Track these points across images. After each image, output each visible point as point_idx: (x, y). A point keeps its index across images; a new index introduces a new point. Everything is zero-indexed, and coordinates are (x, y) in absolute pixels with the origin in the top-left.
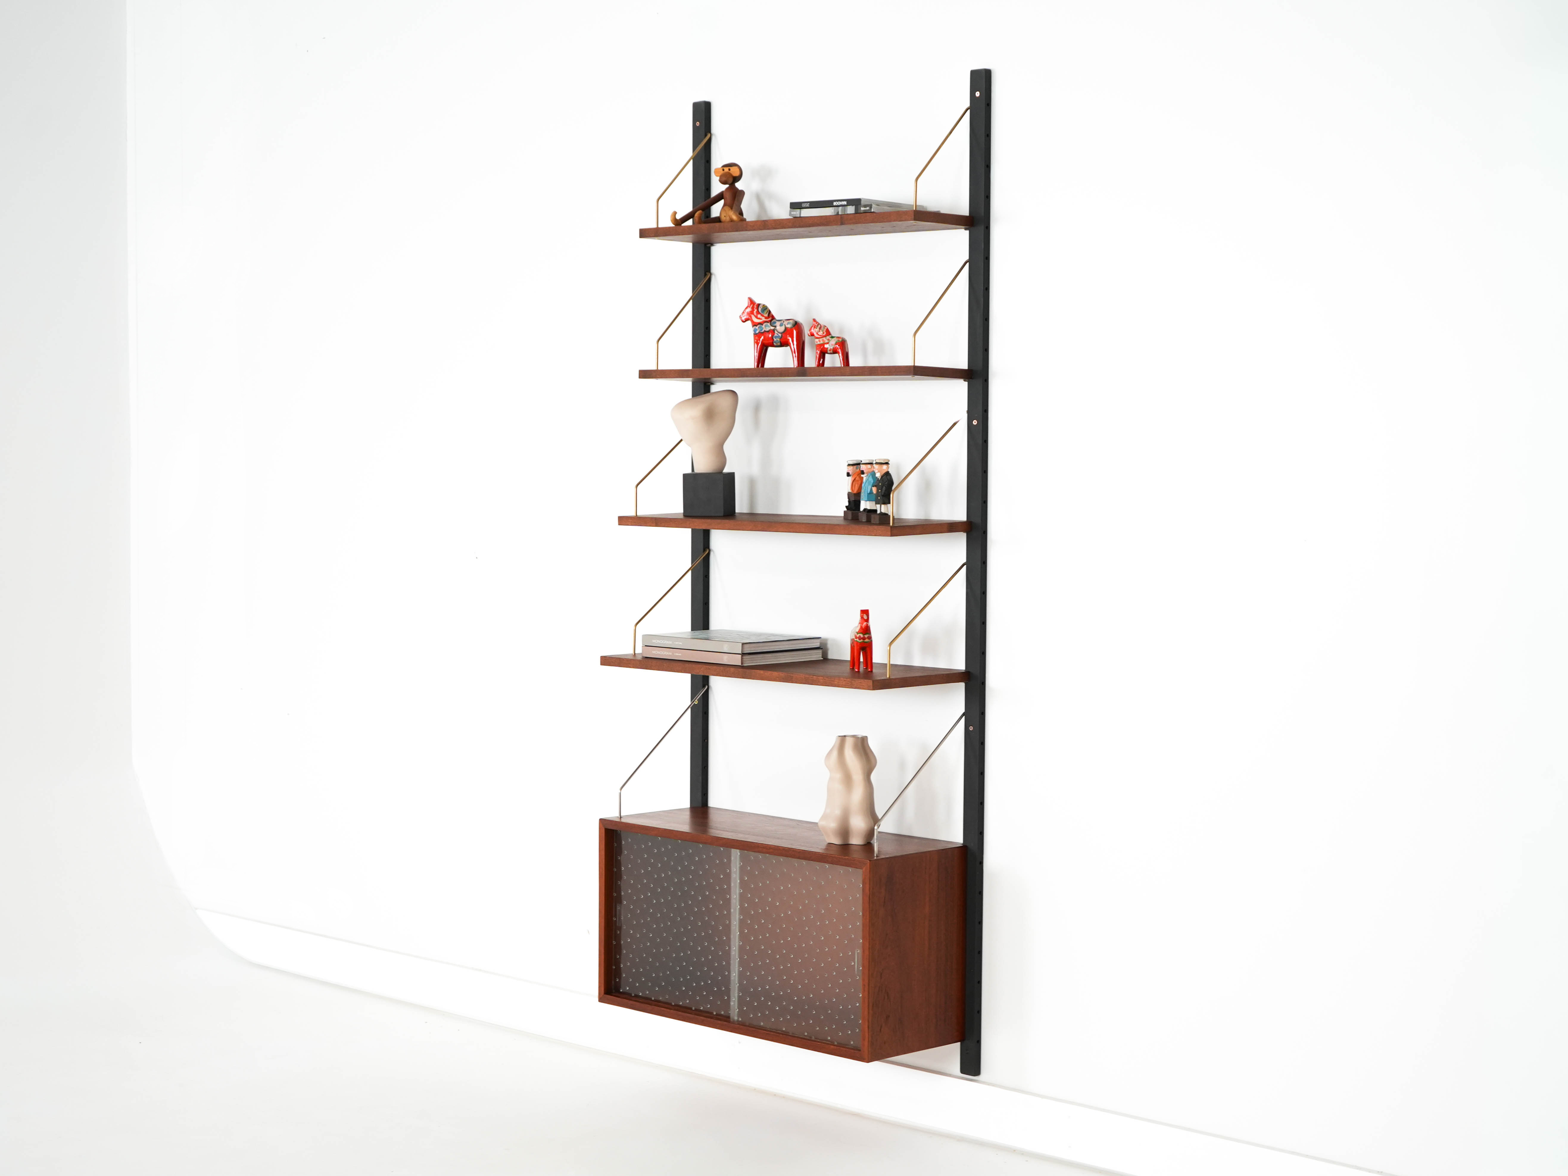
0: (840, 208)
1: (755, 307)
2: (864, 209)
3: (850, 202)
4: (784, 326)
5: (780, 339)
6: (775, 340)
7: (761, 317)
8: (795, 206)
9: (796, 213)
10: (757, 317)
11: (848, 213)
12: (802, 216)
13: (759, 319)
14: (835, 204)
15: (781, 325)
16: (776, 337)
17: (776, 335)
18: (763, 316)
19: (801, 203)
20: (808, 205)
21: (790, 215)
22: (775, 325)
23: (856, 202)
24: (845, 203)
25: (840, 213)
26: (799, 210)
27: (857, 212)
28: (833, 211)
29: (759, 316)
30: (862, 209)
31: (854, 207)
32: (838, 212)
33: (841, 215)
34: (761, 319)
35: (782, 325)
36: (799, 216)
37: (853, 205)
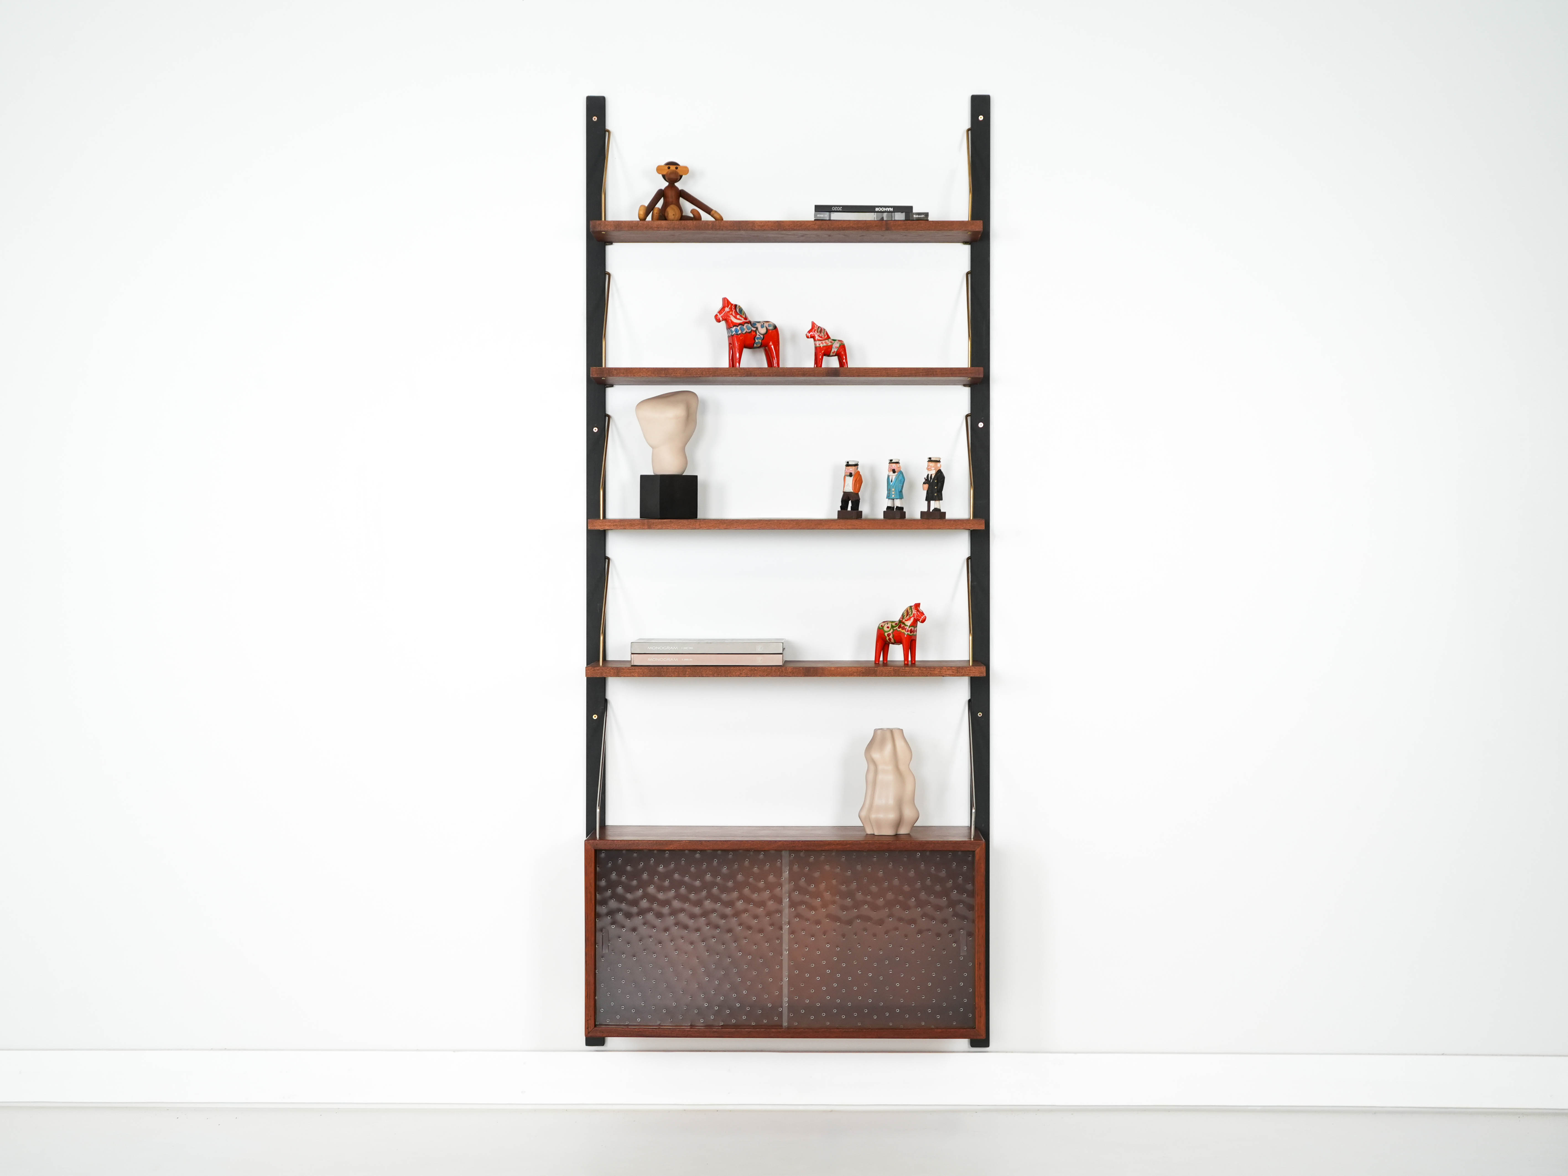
0: (885, 214)
1: (733, 307)
2: (917, 216)
3: (897, 209)
4: (765, 328)
5: (762, 340)
6: (757, 341)
7: (740, 318)
8: (819, 209)
9: (825, 216)
10: (736, 318)
11: (896, 219)
12: (832, 219)
13: (739, 319)
14: (877, 209)
15: (762, 327)
16: (758, 338)
17: (758, 336)
18: (742, 317)
19: (831, 207)
20: (840, 209)
21: (815, 216)
22: (756, 326)
23: (908, 210)
24: (892, 209)
25: (885, 219)
26: (828, 213)
27: (908, 218)
28: (875, 216)
29: (738, 316)
30: (915, 216)
31: (904, 214)
32: (883, 218)
33: (886, 221)
34: (741, 320)
35: (764, 327)
36: (828, 219)
37: (902, 212)
